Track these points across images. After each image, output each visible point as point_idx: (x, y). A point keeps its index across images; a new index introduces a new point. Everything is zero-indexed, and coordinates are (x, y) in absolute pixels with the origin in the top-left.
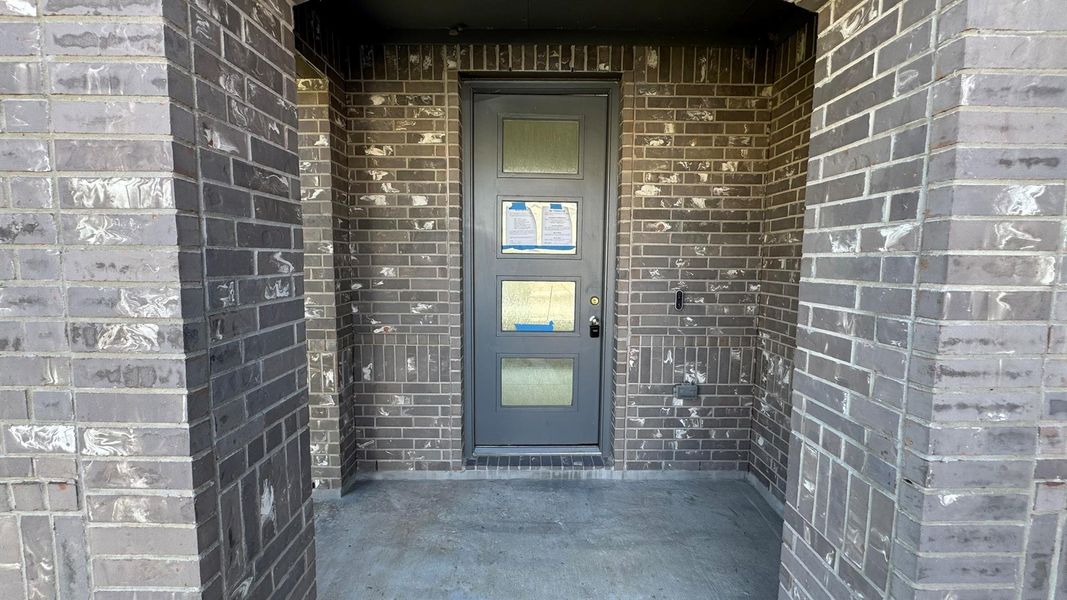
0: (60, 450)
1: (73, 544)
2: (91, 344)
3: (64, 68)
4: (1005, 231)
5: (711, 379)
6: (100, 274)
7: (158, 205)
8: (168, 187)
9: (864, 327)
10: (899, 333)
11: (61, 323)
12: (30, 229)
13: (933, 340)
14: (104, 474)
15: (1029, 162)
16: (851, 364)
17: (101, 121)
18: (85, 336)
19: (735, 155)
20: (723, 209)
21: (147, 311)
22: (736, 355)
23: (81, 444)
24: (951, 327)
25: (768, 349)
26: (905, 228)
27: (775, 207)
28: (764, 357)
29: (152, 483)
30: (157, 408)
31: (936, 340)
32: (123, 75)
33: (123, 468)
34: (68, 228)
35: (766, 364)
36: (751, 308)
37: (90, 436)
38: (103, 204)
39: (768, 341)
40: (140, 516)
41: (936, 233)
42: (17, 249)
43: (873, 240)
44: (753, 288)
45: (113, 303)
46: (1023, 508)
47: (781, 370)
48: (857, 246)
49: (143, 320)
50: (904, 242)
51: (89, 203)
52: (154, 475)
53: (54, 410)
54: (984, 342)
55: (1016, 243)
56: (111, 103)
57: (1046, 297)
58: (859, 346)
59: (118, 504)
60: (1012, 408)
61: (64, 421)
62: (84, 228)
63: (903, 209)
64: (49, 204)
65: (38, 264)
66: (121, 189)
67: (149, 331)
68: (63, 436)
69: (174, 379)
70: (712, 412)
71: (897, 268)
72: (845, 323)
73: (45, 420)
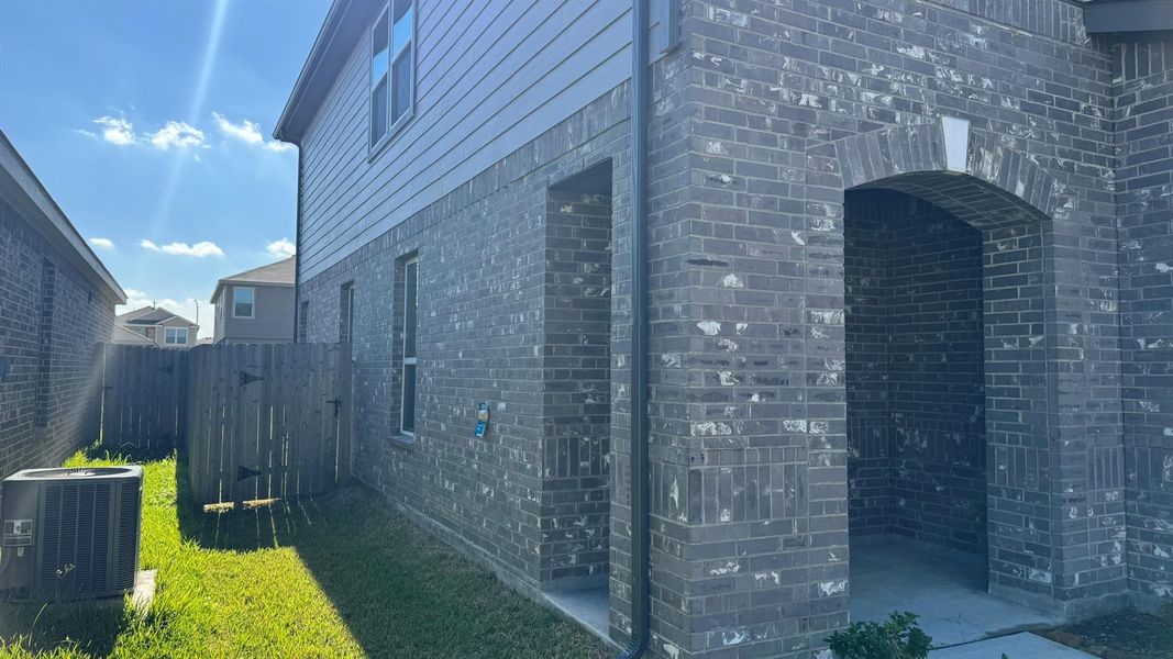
0: (800, 431)
1: (803, 478)
2: (814, 382)
3: (811, 266)
4: (1071, 340)
5: (862, 455)
6: (819, 351)
7: (839, 322)
8: (843, 315)
9: (1024, 380)
10: (1042, 380)
11: (804, 372)
12: (795, 331)
13: (1056, 379)
14: (816, 443)
15: (1073, 315)
16: (1021, 398)
17: (822, 287)
18: (812, 378)
19: (867, 274)
20: (862, 315)
21: (834, 367)
22: (877, 433)
23: (809, 429)
24: (1062, 375)
25: (903, 425)
26: (1040, 338)
27: (898, 315)
28: (899, 432)
29: (833, 447)
30: (835, 411)
31: (1057, 380)
32: (830, 270)
33: (823, 439)
34: (808, 332)
35: (901, 438)
36: (884, 394)
37: (812, 424)
38: (822, 321)
39: (901, 419)
40: (828, 463)
41: (1052, 340)
42: (790, 340)
43: (1026, 342)
44: (884, 378)
45: (823, 364)
46: (1085, 446)
47: (917, 439)
48: (1017, 345)
49: (833, 372)
50: (1039, 343)
51: (816, 321)
52: (834, 442)
53: (798, 413)
54: (1070, 381)
55: (1073, 345)
56: (826, 280)
57: (1082, 364)
58: (1024, 390)
59: (820, 457)
60: (1078, 406)
61: (802, 418)
62: (814, 332)
63: (1038, 330)
64: (803, 321)
65: (797, 347)
66: (827, 315)
67: (834, 376)
68: (802, 424)
69: (842, 397)
70: (864, 483)
71: (1037, 353)
72: (1015, 380)
73: (795, 418)
